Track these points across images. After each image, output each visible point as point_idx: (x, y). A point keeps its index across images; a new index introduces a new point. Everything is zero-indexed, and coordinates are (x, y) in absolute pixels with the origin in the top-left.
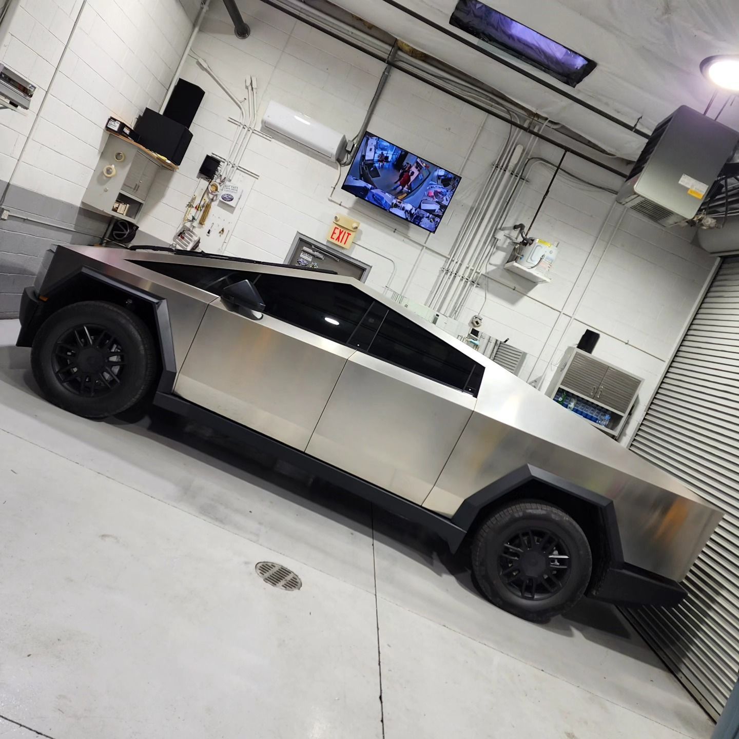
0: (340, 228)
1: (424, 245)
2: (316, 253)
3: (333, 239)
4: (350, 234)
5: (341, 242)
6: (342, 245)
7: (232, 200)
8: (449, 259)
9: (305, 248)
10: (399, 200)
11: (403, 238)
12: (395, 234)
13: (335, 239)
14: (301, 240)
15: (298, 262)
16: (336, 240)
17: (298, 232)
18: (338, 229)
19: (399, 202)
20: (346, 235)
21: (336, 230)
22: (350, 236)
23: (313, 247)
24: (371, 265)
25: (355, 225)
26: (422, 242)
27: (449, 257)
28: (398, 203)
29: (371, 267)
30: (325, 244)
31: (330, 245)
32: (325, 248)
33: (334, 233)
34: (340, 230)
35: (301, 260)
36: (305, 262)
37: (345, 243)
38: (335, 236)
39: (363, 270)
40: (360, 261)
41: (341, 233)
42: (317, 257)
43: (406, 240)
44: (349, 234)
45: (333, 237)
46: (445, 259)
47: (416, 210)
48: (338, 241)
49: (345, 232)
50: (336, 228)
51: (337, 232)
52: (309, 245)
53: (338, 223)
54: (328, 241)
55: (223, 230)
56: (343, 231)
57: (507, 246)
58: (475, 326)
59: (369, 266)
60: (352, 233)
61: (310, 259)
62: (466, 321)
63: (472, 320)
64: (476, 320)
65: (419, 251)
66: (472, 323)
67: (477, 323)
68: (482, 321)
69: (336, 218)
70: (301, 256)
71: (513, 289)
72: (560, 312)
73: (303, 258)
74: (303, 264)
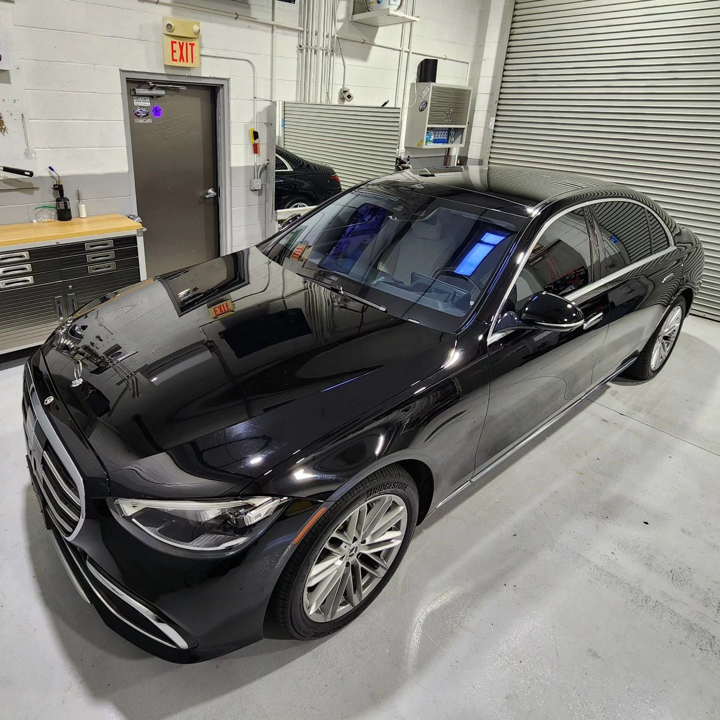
0: (178, 41)
1: (272, 23)
2: (155, 92)
3: (176, 60)
4: (194, 44)
5: (187, 61)
6: (189, 64)
8: (303, 32)
9: (140, 91)
11: (247, 24)
12: (238, 22)
13: (178, 60)
14: (129, 81)
15: (136, 115)
16: (180, 61)
17: (120, 70)
18: (175, 42)
20: (189, 47)
21: (174, 44)
23: (151, 84)
24: (228, 77)
25: (196, 28)
26: (268, 18)
27: (302, 29)
29: (228, 80)
30: (164, 73)
31: (171, 72)
32: (165, 78)
33: (173, 51)
34: (179, 43)
37: (192, 62)
38: (177, 56)
39: (216, 88)
40: (214, 78)
41: (181, 48)
42: (157, 97)
43: (252, 24)
44: (192, 45)
45: (175, 58)
46: (297, 34)
48: (184, 61)
49: (187, 44)
50: (173, 43)
51: (176, 47)
52: (142, 83)
53: (173, 34)
54: (166, 67)
56: (183, 43)
58: (349, 101)
59: (226, 79)
60: (196, 42)
61: (147, 103)
62: (335, 100)
63: (340, 96)
64: (347, 94)
65: (270, 34)
66: (343, 99)
67: (349, 97)
68: (351, 92)
69: (169, 26)
70: (136, 103)
71: (363, 43)
72: (400, 51)
73: (138, 106)
74: (143, 115)
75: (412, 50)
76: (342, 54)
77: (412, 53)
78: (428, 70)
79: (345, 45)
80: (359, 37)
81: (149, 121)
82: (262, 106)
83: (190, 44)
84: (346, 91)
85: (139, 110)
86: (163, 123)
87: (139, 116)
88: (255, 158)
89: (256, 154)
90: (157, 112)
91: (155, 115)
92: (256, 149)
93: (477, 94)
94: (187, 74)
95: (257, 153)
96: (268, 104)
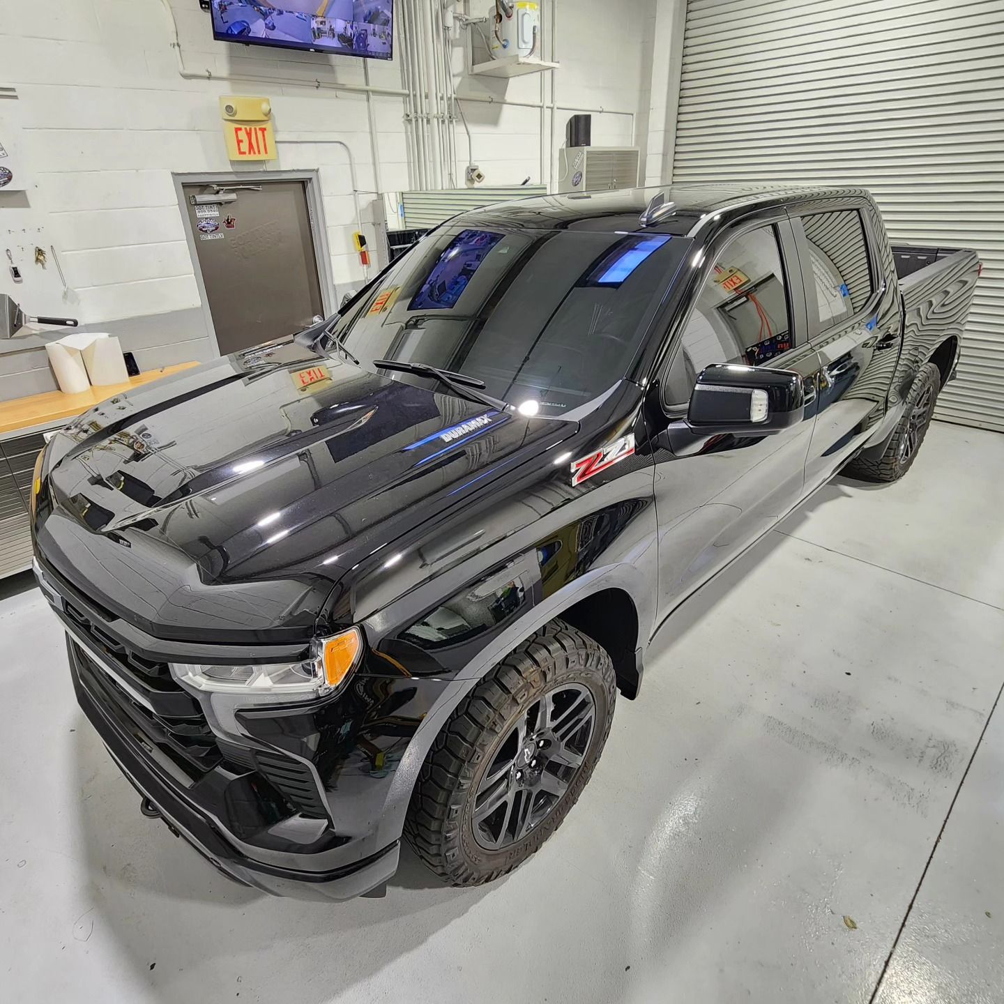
0: (243, 127)
1: (368, 88)
2: (222, 197)
3: (244, 153)
4: (265, 129)
5: (259, 153)
6: (262, 157)
7: (10, 179)
8: (409, 95)
9: (201, 198)
10: (320, 19)
11: (333, 93)
12: (321, 91)
13: (247, 153)
14: (185, 186)
15: (201, 230)
16: (250, 153)
17: (173, 173)
18: (240, 129)
19: (321, 23)
20: (260, 134)
21: (239, 132)
22: (265, 132)
23: (216, 188)
24: (316, 168)
25: (265, 107)
26: (359, 82)
27: (406, 92)
28: (321, 26)
29: (317, 171)
30: (231, 170)
32: (234, 178)
33: (239, 142)
34: (246, 129)
35: (204, 223)
36: (212, 222)
37: (266, 152)
38: (245, 147)
39: (303, 183)
40: (298, 171)
41: (249, 134)
42: (226, 203)
43: (340, 93)
44: (263, 130)
45: (242, 150)
46: (401, 99)
47: (352, 27)
48: (254, 153)
49: (255, 129)
50: (237, 130)
51: (243, 135)
52: (204, 187)
53: (236, 118)
54: (233, 163)
55: (40, 252)
56: (250, 129)
57: (460, 34)
58: (479, 182)
59: (314, 170)
60: (267, 126)
61: (214, 213)
62: (461, 183)
63: (468, 177)
64: (476, 173)
65: (366, 103)
66: (471, 180)
67: (479, 176)
68: (481, 170)
69: (229, 108)
70: (199, 215)
71: (490, 102)
72: (541, 107)
73: (203, 218)
74: (211, 229)
75: (558, 104)
76: (463, 120)
77: (558, 108)
78: (579, 130)
79: (466, 108)
80: (485, 96)
81: (220, 236)
82: (365, 200)
83: (260, 129)
84: (475, 170)
85: (205, 222)
86: (240, 237)
87: (206, 231)
88: (365, 270)
89: (365, 265)
90: (229, 223)
91: (228, 227)
92: (364, 259)
93: (647, 156)
94: (261, 170)
95: (366, 263)
96: (374, 197)
